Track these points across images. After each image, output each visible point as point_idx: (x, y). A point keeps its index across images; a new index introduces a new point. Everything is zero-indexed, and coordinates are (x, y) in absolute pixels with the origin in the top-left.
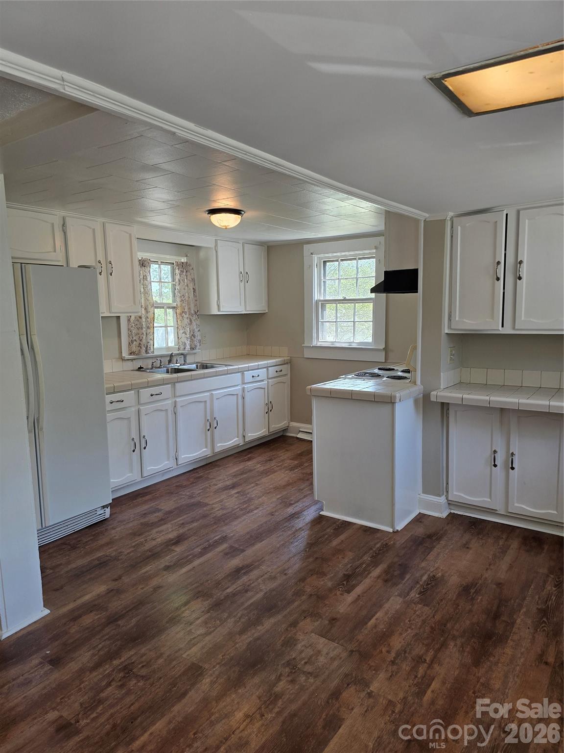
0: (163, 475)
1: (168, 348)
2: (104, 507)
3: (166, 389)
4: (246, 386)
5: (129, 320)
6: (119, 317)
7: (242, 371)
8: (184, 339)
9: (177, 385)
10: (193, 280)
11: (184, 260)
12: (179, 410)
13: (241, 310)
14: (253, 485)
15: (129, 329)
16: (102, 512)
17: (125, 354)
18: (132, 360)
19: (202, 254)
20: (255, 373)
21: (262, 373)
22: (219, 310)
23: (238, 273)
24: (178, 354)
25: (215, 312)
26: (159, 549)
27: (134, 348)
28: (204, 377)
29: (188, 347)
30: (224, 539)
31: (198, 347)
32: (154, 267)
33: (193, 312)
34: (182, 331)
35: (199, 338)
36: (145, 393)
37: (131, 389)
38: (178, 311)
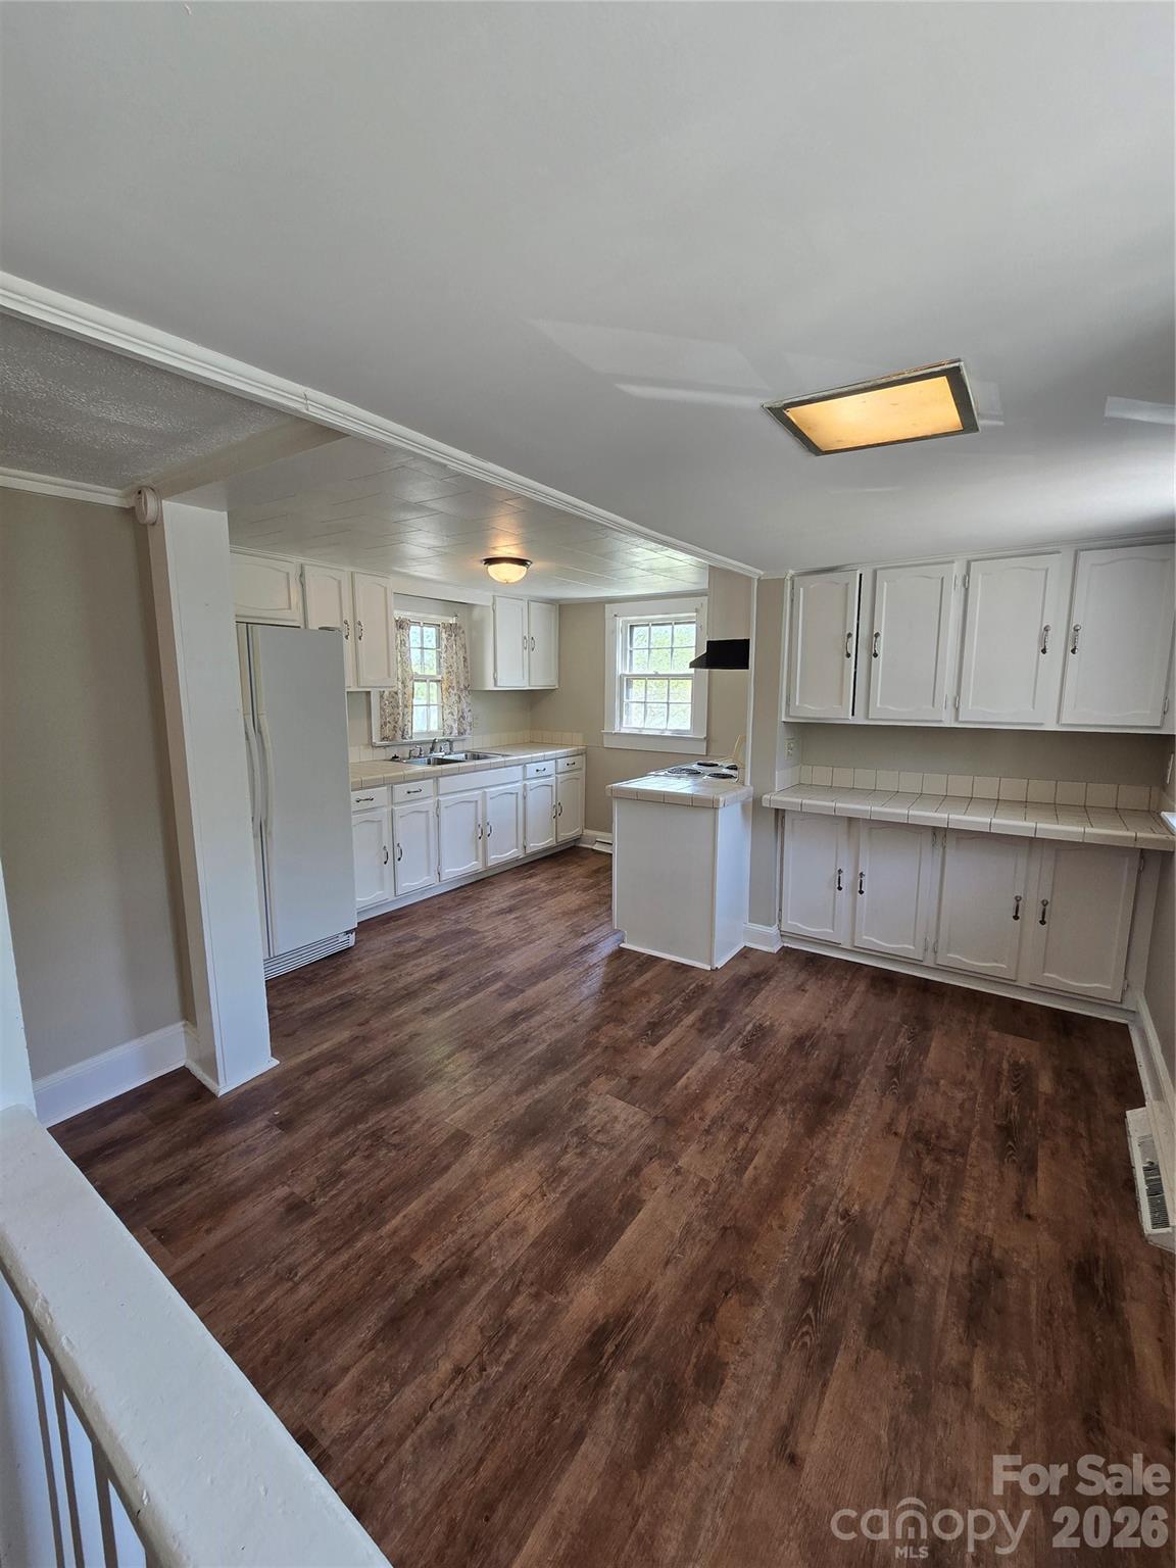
0: (422, 893)
1: (429, 733)
2: (347, 933)
3: (427, 786)
4: (528, 783)
5: (382, 697)
6: (369, 692)
7: (524, 764)
8: (450, 722)
9: (440, 779)
10: (464, 646)
11: (452, 621)
12: (444, 812)
13: (523, 684)
14: (535, 909)
15: (381, 708)
16: (345, 938)
17: (376, 740)
18: (385, 747)
19: (476, 613)
20: (540, 766)
21: (550, 766)
22: (496, 685)
23: (520, 639)
24: (442, 741)
25: (490, 686)
26: (417, 986)
27: (387, 732)
28: (475, 770)
29: (455, 731)
30: (498, 976)
31: (468, 731)
32: (414, 630)
33: (462, 687)
34: (448, 711)
35: (469, 719)
36: (401, 790)
37: (384, 785)
38: (444, 686)
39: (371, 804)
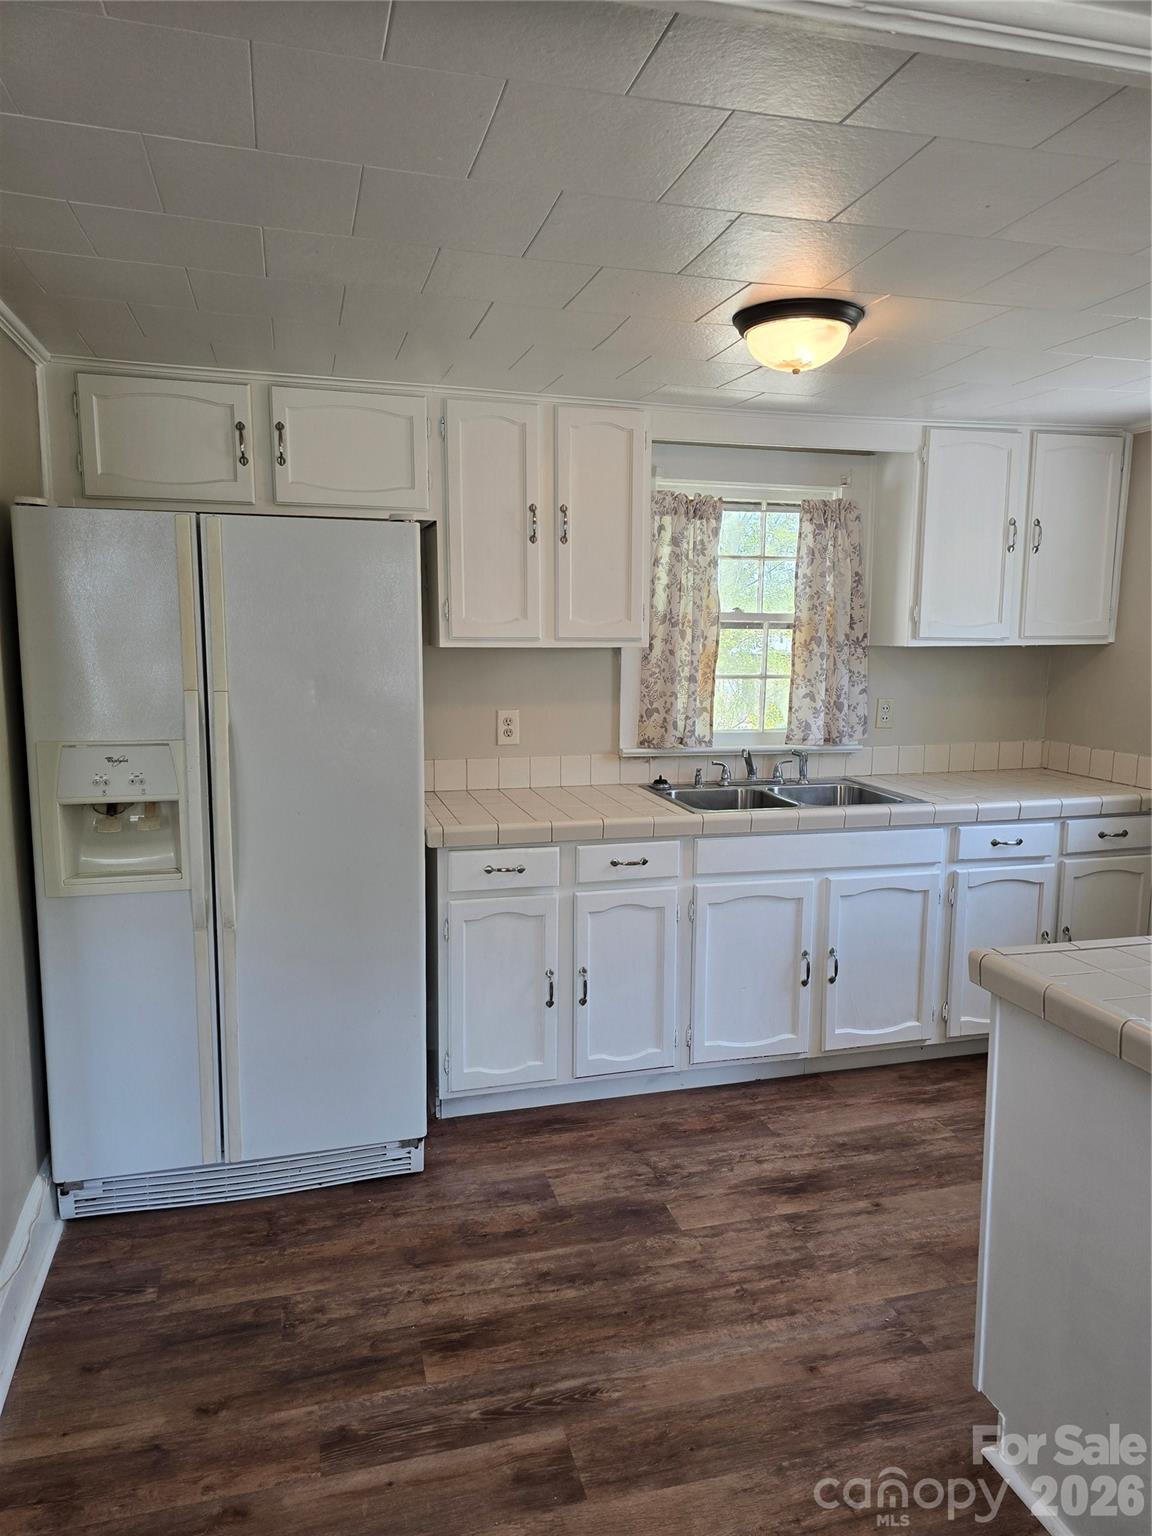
1: (762, 735)
2: (404, 1144)
4: (961, 869)
5: (645, 658)
6: (620, 649)
7: (954, 826)
8: (805, 714)
9: (701, 842)
10: (858, 549)
11: (836, 494)
15: (643, 682)
16: (402, 1153)
17: (628, 746)
18: (647, 759)
19: (890, 471)
20: (1007, 832)
22: (915, 635)
24: (785, 753)
25: (905, 640)
27: (652, 732)
29: (817, 735)
31: (858, 735)
32: (730, 519)
33: (841, 638)
34: (802, 691)
35: (862, 711)
38: (801, 637)
39: (517, 881)
